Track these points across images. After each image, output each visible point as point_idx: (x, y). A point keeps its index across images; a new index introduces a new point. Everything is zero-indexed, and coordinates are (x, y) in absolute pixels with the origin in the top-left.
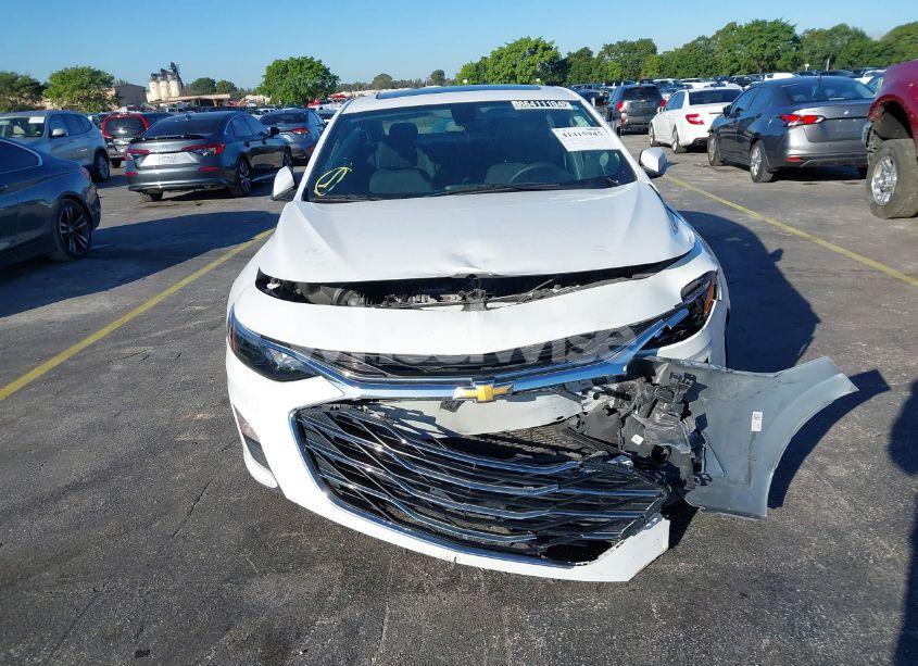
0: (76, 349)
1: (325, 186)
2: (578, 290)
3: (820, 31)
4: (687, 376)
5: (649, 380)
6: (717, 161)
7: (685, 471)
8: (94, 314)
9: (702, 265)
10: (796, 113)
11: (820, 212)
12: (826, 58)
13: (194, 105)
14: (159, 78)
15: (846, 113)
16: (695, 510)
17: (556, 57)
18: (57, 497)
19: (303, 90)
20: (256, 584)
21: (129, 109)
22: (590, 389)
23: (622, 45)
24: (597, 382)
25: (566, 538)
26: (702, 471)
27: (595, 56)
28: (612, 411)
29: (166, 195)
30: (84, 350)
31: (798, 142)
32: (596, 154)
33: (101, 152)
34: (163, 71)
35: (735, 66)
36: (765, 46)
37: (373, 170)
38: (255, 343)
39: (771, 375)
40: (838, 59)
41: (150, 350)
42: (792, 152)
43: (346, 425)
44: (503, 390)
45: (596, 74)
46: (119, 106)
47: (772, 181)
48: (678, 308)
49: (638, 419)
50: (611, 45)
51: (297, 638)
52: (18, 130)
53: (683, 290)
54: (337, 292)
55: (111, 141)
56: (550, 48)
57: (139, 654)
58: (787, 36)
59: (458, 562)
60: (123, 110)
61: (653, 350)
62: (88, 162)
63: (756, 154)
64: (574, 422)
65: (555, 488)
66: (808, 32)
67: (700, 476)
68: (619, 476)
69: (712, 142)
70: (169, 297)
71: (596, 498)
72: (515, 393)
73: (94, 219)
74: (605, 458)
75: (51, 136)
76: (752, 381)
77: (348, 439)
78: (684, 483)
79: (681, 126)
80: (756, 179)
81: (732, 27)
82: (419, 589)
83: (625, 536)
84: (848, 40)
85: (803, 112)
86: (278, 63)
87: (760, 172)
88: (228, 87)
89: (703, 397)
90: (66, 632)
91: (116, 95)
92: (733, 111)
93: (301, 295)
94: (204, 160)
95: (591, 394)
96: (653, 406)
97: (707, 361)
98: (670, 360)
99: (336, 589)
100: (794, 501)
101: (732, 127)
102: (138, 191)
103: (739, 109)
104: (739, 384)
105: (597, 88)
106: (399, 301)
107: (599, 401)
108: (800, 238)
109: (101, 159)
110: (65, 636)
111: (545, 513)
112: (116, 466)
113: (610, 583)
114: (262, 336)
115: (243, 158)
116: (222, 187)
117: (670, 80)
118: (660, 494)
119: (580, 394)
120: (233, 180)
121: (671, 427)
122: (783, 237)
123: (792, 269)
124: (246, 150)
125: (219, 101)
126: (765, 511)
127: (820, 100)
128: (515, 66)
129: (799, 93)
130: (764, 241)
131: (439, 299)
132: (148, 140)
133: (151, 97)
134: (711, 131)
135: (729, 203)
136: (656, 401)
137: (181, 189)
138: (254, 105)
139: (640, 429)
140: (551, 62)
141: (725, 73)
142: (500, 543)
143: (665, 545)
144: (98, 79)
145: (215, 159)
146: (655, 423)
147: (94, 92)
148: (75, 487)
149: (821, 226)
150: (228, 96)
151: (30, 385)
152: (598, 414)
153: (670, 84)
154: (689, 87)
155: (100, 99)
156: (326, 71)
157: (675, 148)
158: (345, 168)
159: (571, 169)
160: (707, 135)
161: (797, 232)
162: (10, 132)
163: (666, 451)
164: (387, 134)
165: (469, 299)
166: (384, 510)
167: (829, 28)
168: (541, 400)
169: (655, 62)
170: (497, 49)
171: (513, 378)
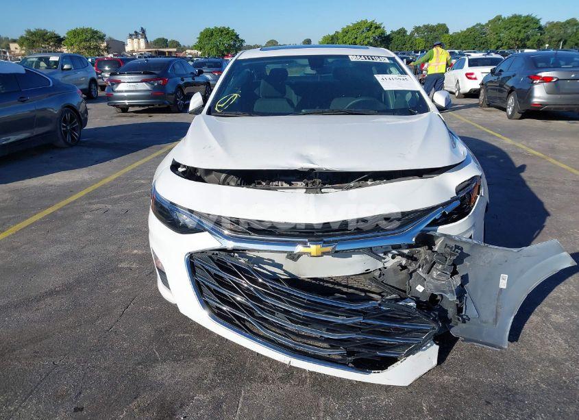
0: (63, 203)
1: (222, 105)
2: (385, 183)
3: (557, 23)
4: (457, 247)
5: (430, 248)
6: (485, 104)
7: (451, 312)
8: (77, 181)
9: (471, 171)
10: (539, 74)
11: (553, 141)
12: (560, 41)
13: (154, 54)
14: (133, 37)
15: (573, 76)
16: (457, 339)
17: (383, 33)
18: (39, 299)
19: (222, 48)
20: (159, 367)
21: (114, 55)
22: (389, 252)
23: (426, 27)
24: (394, 247)
25: (366, 353)
26: (463, 313)
27: (408, 33)
28: (404, 268)
29: (131, 109)
30: (69, 204)
31: (540, 94)
32: (403, 93)
33: (93, 81)
34: (136, 32)
35: (499, 43)
36: (520, 32)
37: (256, 97)
38: (167, 207)
39: (515, 250)
40: (568, 42)
41: (109, 207)
42: (536, 101)
43: (223, 266)
44: (329, 249)
45: (408, 45)
46: (108, 53)
47: (521, 118)
48: (453, 200)
49: (421, 274)
50: (419, 27)
51: (181, 407)
52: (43, 64)
53: (457, 187)
54: (223, 176)
55: (100, 74)
56: (379, 27)
57: (76, 410)
58: (535, 26)
59: (292, 364)
60: (111, 56)
61: (434, 228)
62: (85, 86)
63: (511, 101)
64: (377, 274)
65: (360, 319)
66: (550, 23)
67: (462, 316)
68: (405, 313)
69: (481, 92)
70: (126, 174)
71: (389, 328)
72: (337, 252)
73: (83, 122)
74: (396, 300)
75: (63, 69)
76: (502, 253)
77: (223, 276)
78: (450, 321)
79: (462, 80)
80: (510, 117)
81: (499, 18)
82: (265, 379)
83: (407, 355)
84: (577, 29)
85: (544, 74)
86: (207, 30)
87: (513, 112)
88: (176, 44)
89: (467, 262)
90: (32, 391)
91: (107, 47)
92: (497, 71)
93: (200, 177)
94: (154, 88)
95: (390, 255)
96: (432, 266)
97: (470, 238)
98: (445, 235)
99: (210, 376)
100: (527, 338)
101: (496, 83)
102: (114, 106)
103: (501, 71)
104: (492, 255)
105: (408, 54)
106: (264, 184)
107: (395, 260)
108: (539, 157)
109: (93, 85)
110: (31, 394)
111: (354, 336)
112: (78, 282)
113: (395, 386)
114: (171, 203)
115: (180, 88)
116: (166, 106)
117: (457, 51)
118: (433, 327)
119: (382, 255)
120: (172, 102)
121: (443, 281)
122: (528, 156)
123: (531, 178)
124: (182, 83)
125: (170, 53)
126: (506, 344)
127: (555, 66)
128: (356, 38)
129: (541, 62)
130: (514, 158)
131: (291, 184)
132: (121, 74)
133: (128, 48)
134: (482, 84)
135: (492, 132)
136: (434, 263)
137: (140, 106)
138: (191, 56)
139: (422, 281)
140: (379, 37)
141: (493, 48)
142: (321, 353)
143: (435, 362)
144: (96, 36)
145: (162, 88)
146: (433, 278)
147: (93, 44)
148: (51, 293)
149: (552, 150)
150: (175, 50)
151: (32, 225)
152: (394, 270)
153: (456, 54)
154: (468, 55)
155: (97, 48)
156: (237, 36)
157: (457, 94)
158: (236, 95)
159: (386, 102)
160: (479, 87)
161: (537, 153)
162: (38, 66)
163: (439, 298)
164: (268, 74)
165: (310, 185)
166: (244, 325)
167: (564, 21)
168: (355, 257)
169: (448, 38)
170: (345, 27)
171: (336, 241)
